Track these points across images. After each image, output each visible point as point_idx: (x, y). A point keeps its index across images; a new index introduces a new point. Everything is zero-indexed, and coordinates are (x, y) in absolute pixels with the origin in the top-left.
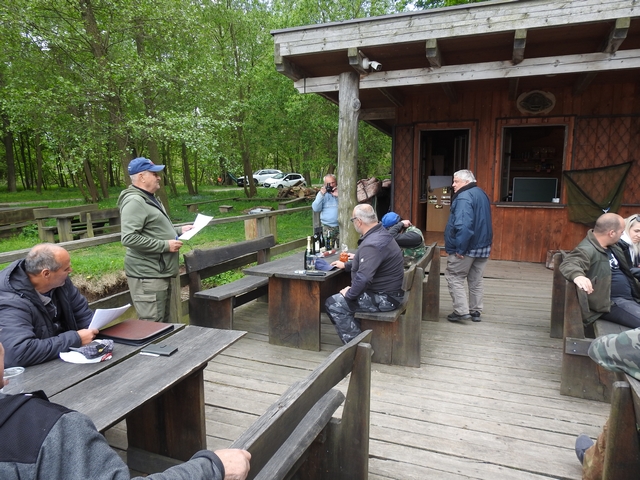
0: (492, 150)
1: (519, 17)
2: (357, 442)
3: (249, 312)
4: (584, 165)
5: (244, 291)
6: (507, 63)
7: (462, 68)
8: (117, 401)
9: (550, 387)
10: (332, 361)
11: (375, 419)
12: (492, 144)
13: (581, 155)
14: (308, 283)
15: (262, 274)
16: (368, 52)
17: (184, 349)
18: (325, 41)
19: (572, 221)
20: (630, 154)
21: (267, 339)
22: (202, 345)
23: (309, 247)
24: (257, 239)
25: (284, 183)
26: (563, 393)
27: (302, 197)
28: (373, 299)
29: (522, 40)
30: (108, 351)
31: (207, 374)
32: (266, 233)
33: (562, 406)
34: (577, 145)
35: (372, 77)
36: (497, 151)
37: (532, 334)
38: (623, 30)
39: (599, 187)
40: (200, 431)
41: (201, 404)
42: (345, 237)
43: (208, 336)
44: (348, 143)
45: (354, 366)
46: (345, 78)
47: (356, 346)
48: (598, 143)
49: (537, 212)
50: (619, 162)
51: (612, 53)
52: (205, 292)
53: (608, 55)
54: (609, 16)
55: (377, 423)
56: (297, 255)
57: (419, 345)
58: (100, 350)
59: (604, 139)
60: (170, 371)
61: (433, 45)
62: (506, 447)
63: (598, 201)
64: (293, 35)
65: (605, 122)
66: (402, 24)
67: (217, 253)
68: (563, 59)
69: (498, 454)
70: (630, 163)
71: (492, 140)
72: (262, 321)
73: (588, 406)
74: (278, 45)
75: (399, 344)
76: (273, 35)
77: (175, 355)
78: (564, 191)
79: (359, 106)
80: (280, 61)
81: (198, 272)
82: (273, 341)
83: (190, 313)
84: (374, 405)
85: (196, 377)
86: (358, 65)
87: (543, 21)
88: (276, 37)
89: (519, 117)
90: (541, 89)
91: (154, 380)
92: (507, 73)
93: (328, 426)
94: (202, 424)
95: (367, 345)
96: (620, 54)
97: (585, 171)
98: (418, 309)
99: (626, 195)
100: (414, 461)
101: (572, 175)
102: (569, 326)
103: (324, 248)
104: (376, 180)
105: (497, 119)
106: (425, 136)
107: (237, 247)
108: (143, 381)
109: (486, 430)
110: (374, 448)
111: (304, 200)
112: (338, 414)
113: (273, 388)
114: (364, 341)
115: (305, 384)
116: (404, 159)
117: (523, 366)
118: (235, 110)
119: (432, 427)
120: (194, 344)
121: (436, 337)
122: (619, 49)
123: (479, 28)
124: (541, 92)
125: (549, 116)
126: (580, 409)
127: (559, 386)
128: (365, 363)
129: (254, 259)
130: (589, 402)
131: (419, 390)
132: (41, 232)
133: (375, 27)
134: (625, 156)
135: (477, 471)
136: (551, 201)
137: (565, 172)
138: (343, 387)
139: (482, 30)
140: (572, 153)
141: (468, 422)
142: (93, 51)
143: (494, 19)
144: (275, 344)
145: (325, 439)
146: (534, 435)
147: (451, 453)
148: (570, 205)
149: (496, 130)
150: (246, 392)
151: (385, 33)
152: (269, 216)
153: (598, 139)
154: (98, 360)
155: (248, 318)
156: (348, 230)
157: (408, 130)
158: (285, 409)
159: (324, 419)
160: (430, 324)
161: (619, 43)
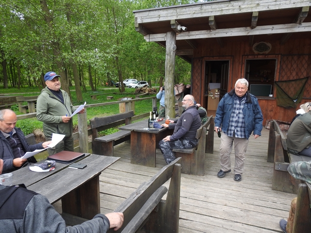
0: (240, 71)
1: (255, 5)
2: (173, 211)
3: (121, 148)
4: (285, 79)
5: (119, 138)
6: (248, 28)
7: (227, 30)
8: (57, 190)
9: (266, 186)
10: (162, 172)
11: (182, 201)
12: (240, 68)
13: (283, 74)
14: (150, 134)
15: (128, 130)
16: (180, 22)
17: (90, 166)
18: (159, 17)
19: (278, 106)
20: (308, 74)
21: (130, 161)
22: (98, 164)
23: (151, 117)
24: (125, 113)
25: (138, 86)
26: (273, 189)
27: (147, 92)
28: (182, 142)
29: (256, 17)
30: (53, 166)
31: (101, 178)
32: (130, 110)
33: (272, 195)
34: (281, 68)
35: (182, 34)
36: (243, 72)
37: (258, 160)
38: (306, 12)
39: (292, 89)
40: (97, 205)
41: (98, 192)
42: (168, 112)
43: (102, 159)
44: (170, 66)
45: (173, 175)
46: (169, 34)
47: (174, 165)
48: (292, 68)
49: (262, 101)
50: (302, 77)
51: (300, 24)
52: (100, 138)
53: (298, 25)
54: (299, 6)
55: (183, 202)
56: (145, 121)
57: (203, 165)
58: (49, 166)
59: (295, 66)
60: (83, 176)
61: (212, 19)
62: (245, 215)
63: (291, 96)
64: (144, 13)
65: (296, 58)
66: (197, 8)
67: (106, 119)
68: (276, 26)
69: (242, 218)
70: (307, 78)
71: (240, 66)
72: (127, 152)
73: (285, 195)
74: (136, 18)
75: (194, 164)
76: (134, 13)
77: (85, 169)
78: (275, 91)
79: (175, 48)
80: (137, 26)
81: (96, 128)
82: (132, 162)
83: (92, 148)
84: (182, 194)
85: (96, 179)
86: (175, 28)
87: (267, 8)
88: (135, 14)
89: (253, 54)
90: (264, 41)
91: (75, 181)
92: (248, 33)
93: (160, 204)
94: (98, 202)
95: (179, 165)
96: (304, 24)
97: (285, 81)
98: (204, 147)
99: (305, 93)
100: (201, 221)
101: (279, 84)
102: (277, 157)
103: (158, 117)
104: (184, 85)
105: (243, 56)
106: (208, 63)
107: (115, 116)
108: (70, 181)
109: (236, 206)
110: (181, 214)
111: (148, 94)
112: (165, 198)
113: (133, 185)
114: (178, 162)
115: (149, 183)
116: (197, 75)
117: (254, 176)
118: (115, 49)
119: (210, 205)
120: (95, 163)
121: (212, 161)
122: (303, 22)
123: (235, 11)
124: (264, 42)
125: (268, 54)
126: (281, 197)
127: (271, 185)
128: (178, 173)
129: (124, 122)
130: (286, 194)
131: (203, 187)
132: (20, 108)
133: (184, 10)
134: (305, 74)
135: (231, 226)
136: (268, 96)
137: (275, 82)
138: (167, 185)
139: (236, 12)
140: (279, 72)
141: (227, 202)
142: (45, 20)
143: (243, 7)
144: (133, 163)
145: (158, 210)
146: (259, 209)
147: (219, 217)
148: (278, 98)
149: (242, 61)
150: (119, 186)
151: (189, 12)
152: (131, 102)
153: (292, 66)
154: (48, 170)
155: (120, 151)
156: (169, 109)
157: (199, 61)
158: (139, 195)
159: (157, 200)
160: (209, 155)
161: (303, 19)
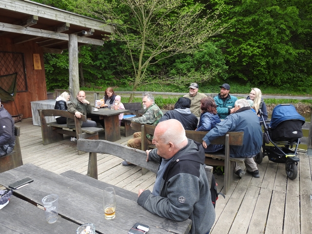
37: (37, 147)
38: (36, 20)
50: (11, 73)
51: (26, 27)
54: (31, 13)
59: (3, 62)
63: (7, 90)
65: (1, 54)
68: (6, 25)
70: (16, 73)
75: (12, 167)
87: (4, 6)
96: (29, 29)
99: (17, 87)
117: (55, 155)
134: (13, 70)
